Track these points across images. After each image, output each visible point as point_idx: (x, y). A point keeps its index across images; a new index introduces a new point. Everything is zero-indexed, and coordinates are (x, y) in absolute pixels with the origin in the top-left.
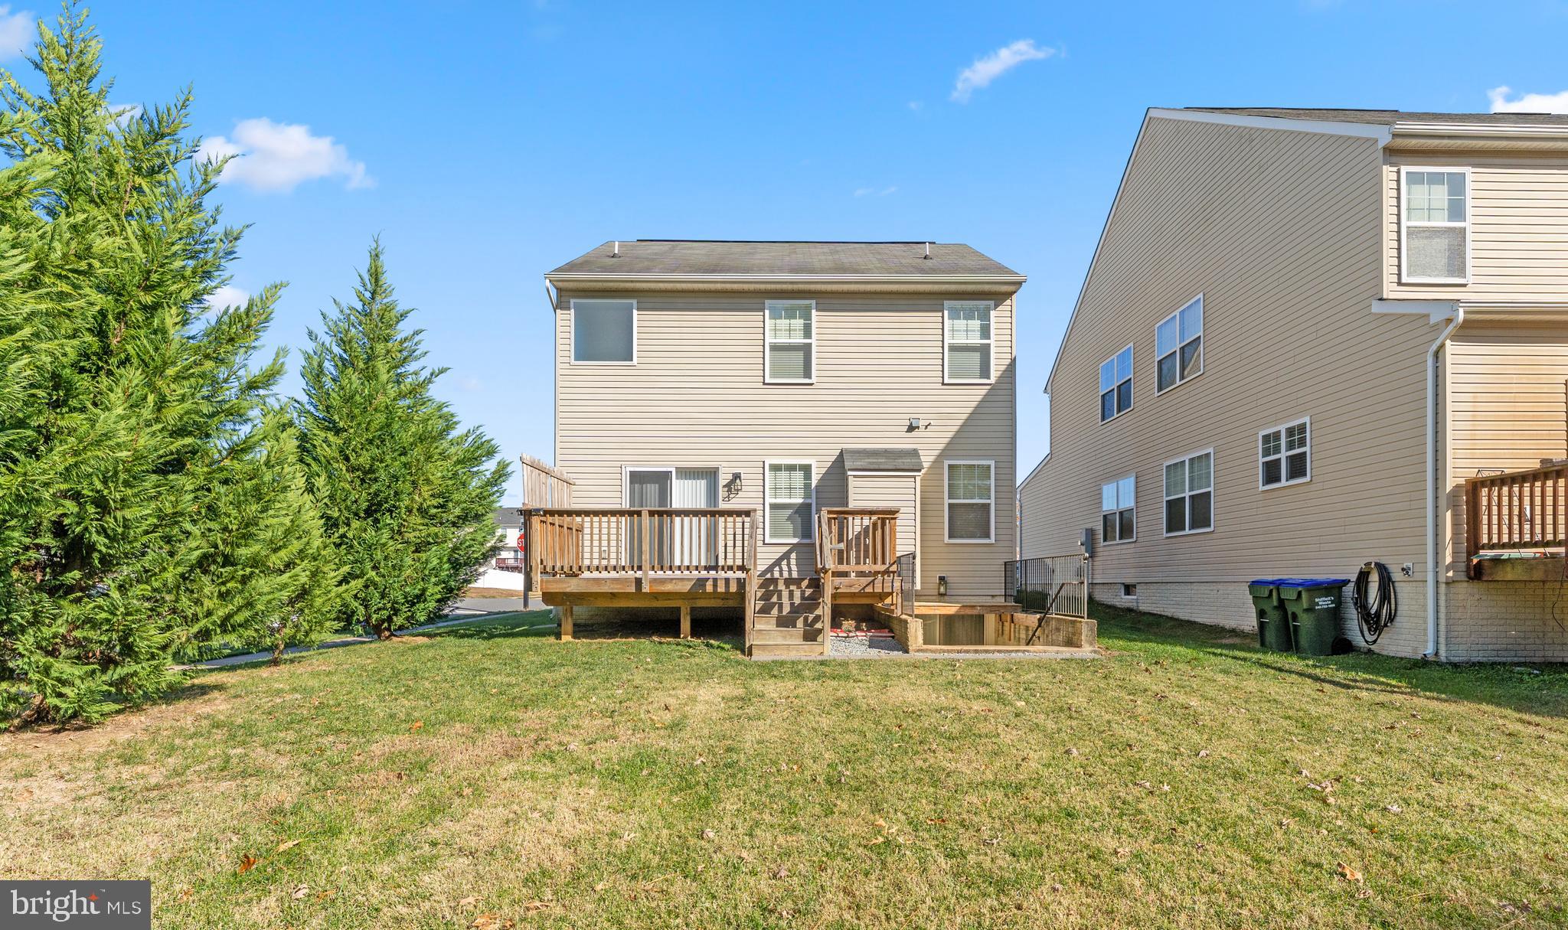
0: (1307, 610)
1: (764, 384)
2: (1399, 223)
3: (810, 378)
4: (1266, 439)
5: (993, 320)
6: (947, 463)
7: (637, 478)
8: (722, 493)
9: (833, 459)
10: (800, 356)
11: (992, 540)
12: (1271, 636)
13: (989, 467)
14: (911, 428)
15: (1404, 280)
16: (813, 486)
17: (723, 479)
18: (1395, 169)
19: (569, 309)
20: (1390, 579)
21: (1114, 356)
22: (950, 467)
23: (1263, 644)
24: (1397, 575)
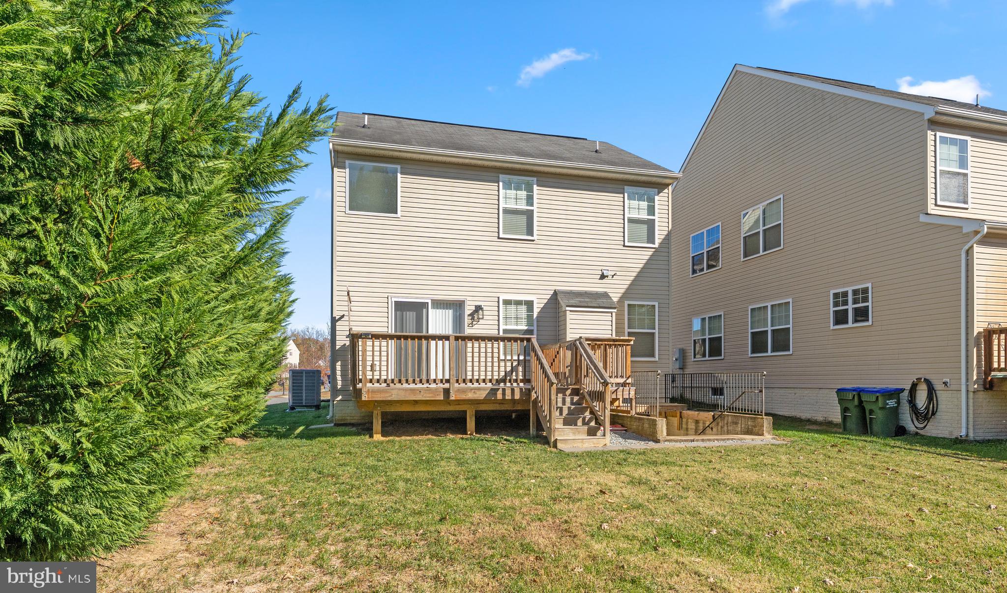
0: (881, 408)
1: (499, 238)
2: (935, 167)
3: (532, 235)
4: (836, 295)
5: (657, 202)
6: (627, 303)
7: (400, 307)
8: (467, 320)
9: (548, 297)
10: (523, 219)
11: (657, 359)
12: (852, 424)
13: (654, 306)
14: (603, 277)
15: (939, 203)
16: (535, 316)
17: (469, 309)
18: (933, 133)
19: (344, 168)
20: (933, 389)
21: (705, 230)
22: (629, 305)
23: (845, 429)
24: (938, 386)
